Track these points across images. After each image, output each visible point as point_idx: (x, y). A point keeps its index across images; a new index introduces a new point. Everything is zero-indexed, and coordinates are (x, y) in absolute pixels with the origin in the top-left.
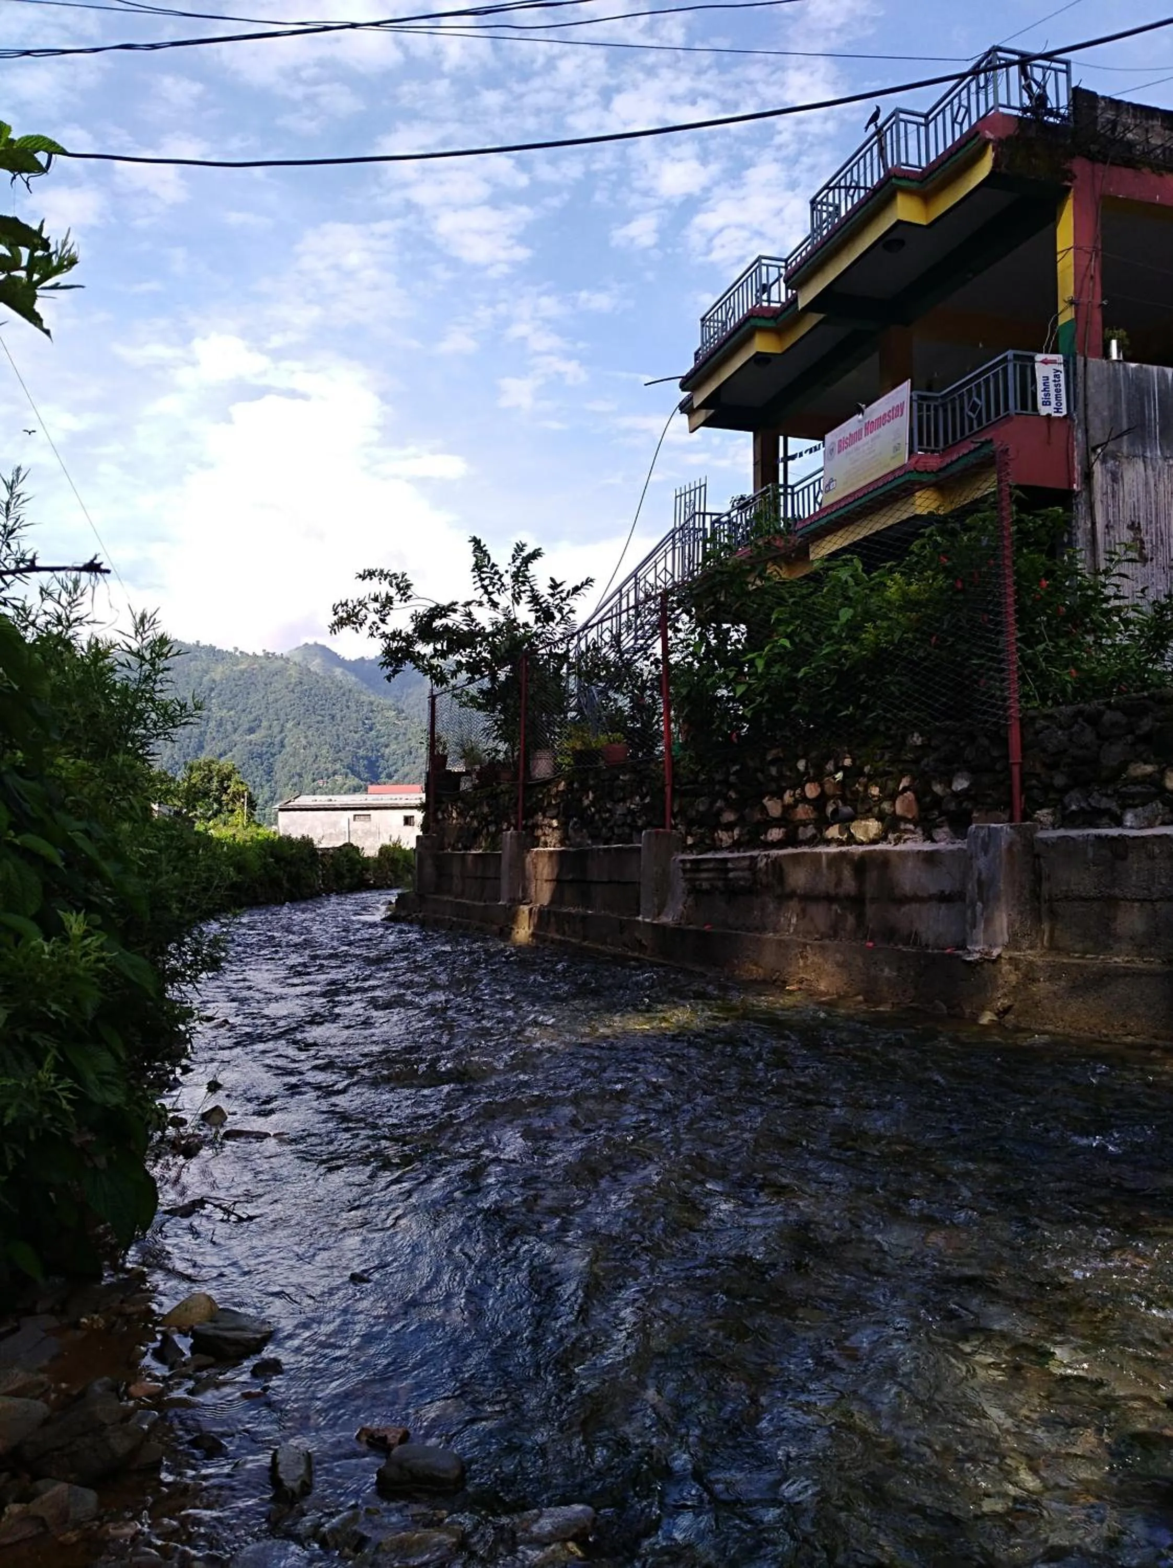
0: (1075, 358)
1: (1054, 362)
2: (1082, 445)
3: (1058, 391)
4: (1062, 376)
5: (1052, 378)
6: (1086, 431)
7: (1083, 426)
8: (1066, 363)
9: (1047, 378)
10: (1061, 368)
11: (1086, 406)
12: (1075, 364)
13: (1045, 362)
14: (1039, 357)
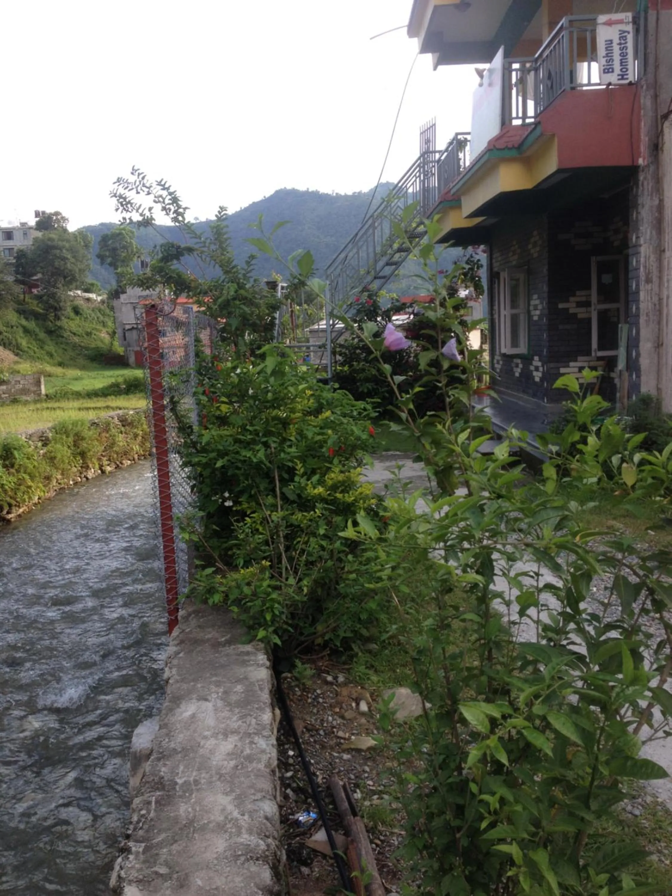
0: (646, 12)
1: (620, 22)
2: (650, 114)
3: (623, 55)
4: (630, 38)
5: (616, 41)
6: (656, 96)
7: (652, 92)
8: (635, 21)
9: (611, 41)
10: (630, 28)
11: (657, 67)
12: (646, 19)
13: (609, 23)
14: (602, 18)
